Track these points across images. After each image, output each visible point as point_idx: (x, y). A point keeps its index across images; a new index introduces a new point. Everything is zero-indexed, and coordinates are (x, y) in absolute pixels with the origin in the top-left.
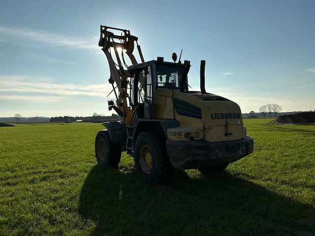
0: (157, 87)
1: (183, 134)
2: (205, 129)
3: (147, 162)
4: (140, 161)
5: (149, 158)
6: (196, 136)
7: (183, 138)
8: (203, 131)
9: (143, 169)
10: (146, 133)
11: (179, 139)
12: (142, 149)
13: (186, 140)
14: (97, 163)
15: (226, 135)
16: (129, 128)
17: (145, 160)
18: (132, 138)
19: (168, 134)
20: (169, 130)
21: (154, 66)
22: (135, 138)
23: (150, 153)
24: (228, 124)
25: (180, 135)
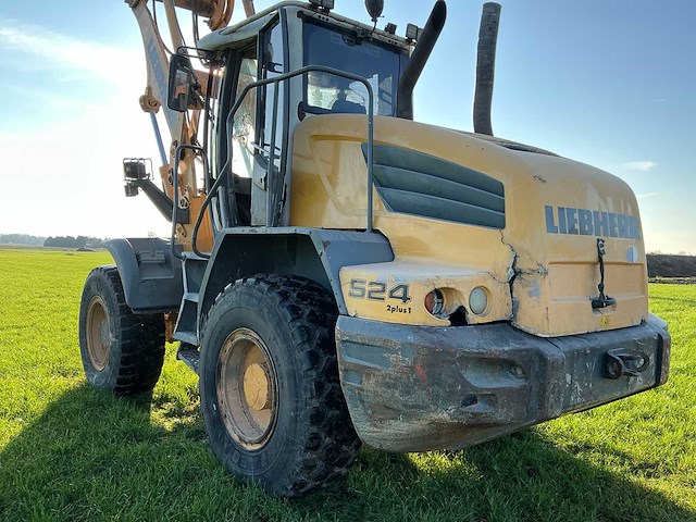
0: (304, 108)
1: (418, 296)
2: (517, 273)
3: (250, 399)
4: (221, 393)
5: (256, 382)
6: (478, 304)
7: (419, 315)
8: (511, 283)
9: (229, 427)
10: (251, 280)
11: (397, 318)
12: (229, 345)
13: (434, 321)
14: (82, 377)
15: (597, 305)
16: (189, 262)
17: (241, 389)
18: (197, 298)
19: (346, 289)
20: (349, 274)
21: (297, 25)
22: (209, 300)
23: (264, 365)
24: (605, 258)
25: (405, 299)
